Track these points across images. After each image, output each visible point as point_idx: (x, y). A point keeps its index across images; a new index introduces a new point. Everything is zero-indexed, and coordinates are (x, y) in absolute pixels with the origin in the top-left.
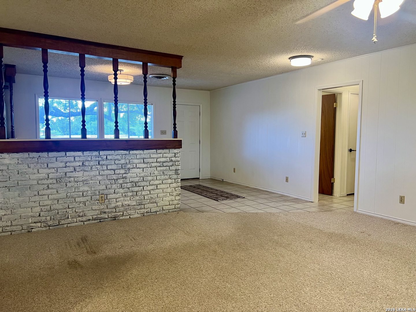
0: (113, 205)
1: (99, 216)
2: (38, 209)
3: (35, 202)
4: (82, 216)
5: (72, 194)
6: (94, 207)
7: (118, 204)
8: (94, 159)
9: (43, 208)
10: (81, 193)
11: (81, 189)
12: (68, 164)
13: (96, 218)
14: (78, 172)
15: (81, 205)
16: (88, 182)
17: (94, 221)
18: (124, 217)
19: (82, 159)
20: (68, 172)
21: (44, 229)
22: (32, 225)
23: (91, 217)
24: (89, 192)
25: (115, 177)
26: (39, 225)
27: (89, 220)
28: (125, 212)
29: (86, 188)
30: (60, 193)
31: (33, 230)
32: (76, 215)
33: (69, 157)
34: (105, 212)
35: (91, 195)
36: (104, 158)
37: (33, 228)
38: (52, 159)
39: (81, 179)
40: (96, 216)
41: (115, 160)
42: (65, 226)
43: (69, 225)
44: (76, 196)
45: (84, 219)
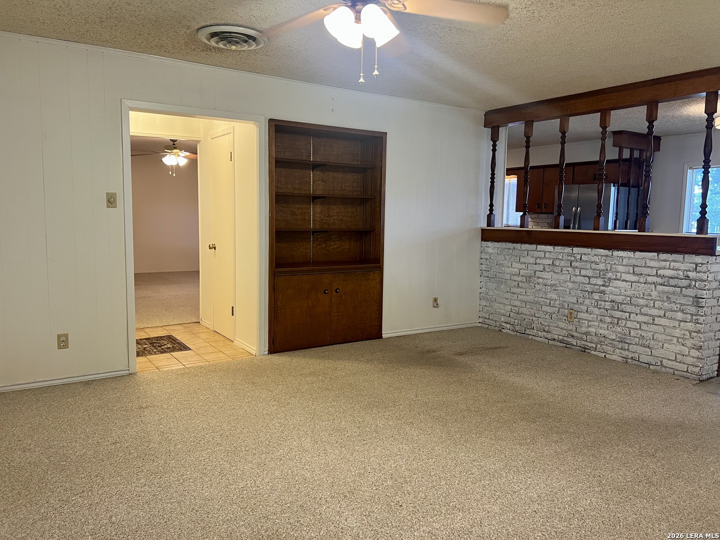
0: (584, 330)
1: (565, 339)
2: (508, 308)
3: (507, 299)
4: (547, 332)
5: (539, 299)
6: (561, 324)
7: (590, 329)
8: (565, 257)
9: (513, 308)
10: (548, 301)
11: (549, 296)
12: (538, 261)
13: (562, 340)
14: (548, 272)
15: (547, 316)
16: (557, 289)
17: (559, 343)
18: (596, 353)
19: (553, 255)
20: (538, 271)
21: (512, 333)
22: (503, 324)
23: (556, 336)
24: (557, 302)
25: (589, 288)
26: (508, 326)
27: (554, 339)
28: (599, 346)
29: (554, 296)
30: (528, 296)
31: (504, 330)
32: (541, 327)
33: (540, 251)
34: (573, 336)
35: (558, 306)
36: (578, 258)
37: (504, 329)
38: (524, 252)
39: (549, 282)
40: (562, 337)
41: (592, 262)
42: (530, 337)
43: (534, 338)
44: (542, 303)
45: (549, 336)
